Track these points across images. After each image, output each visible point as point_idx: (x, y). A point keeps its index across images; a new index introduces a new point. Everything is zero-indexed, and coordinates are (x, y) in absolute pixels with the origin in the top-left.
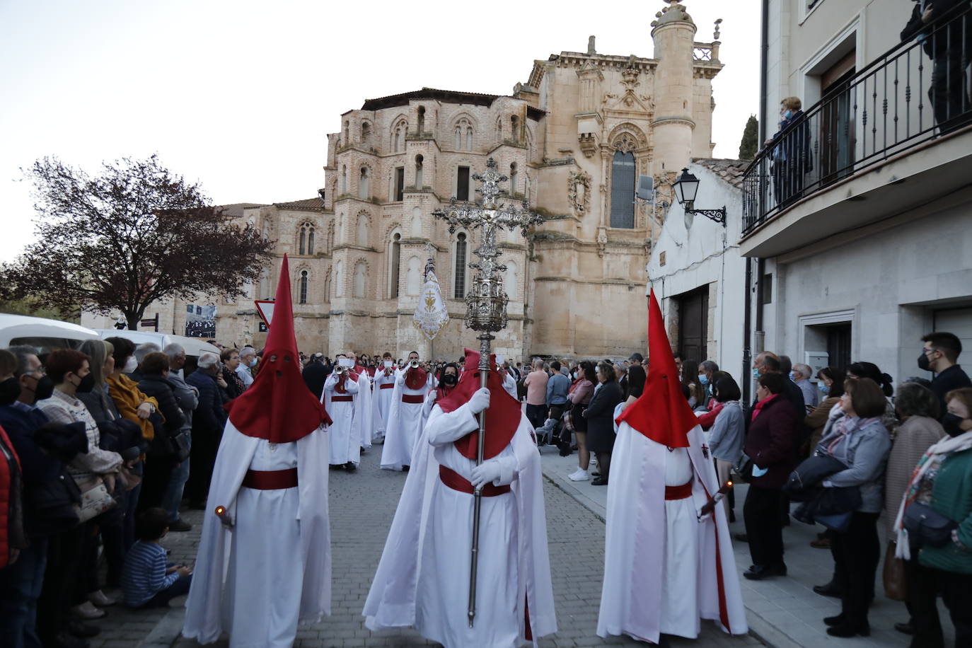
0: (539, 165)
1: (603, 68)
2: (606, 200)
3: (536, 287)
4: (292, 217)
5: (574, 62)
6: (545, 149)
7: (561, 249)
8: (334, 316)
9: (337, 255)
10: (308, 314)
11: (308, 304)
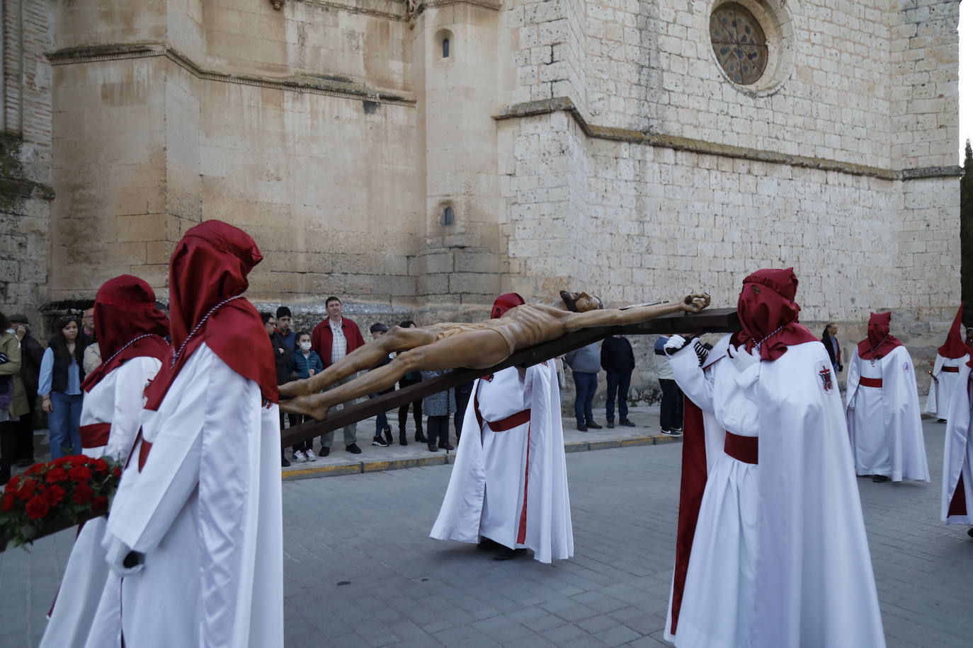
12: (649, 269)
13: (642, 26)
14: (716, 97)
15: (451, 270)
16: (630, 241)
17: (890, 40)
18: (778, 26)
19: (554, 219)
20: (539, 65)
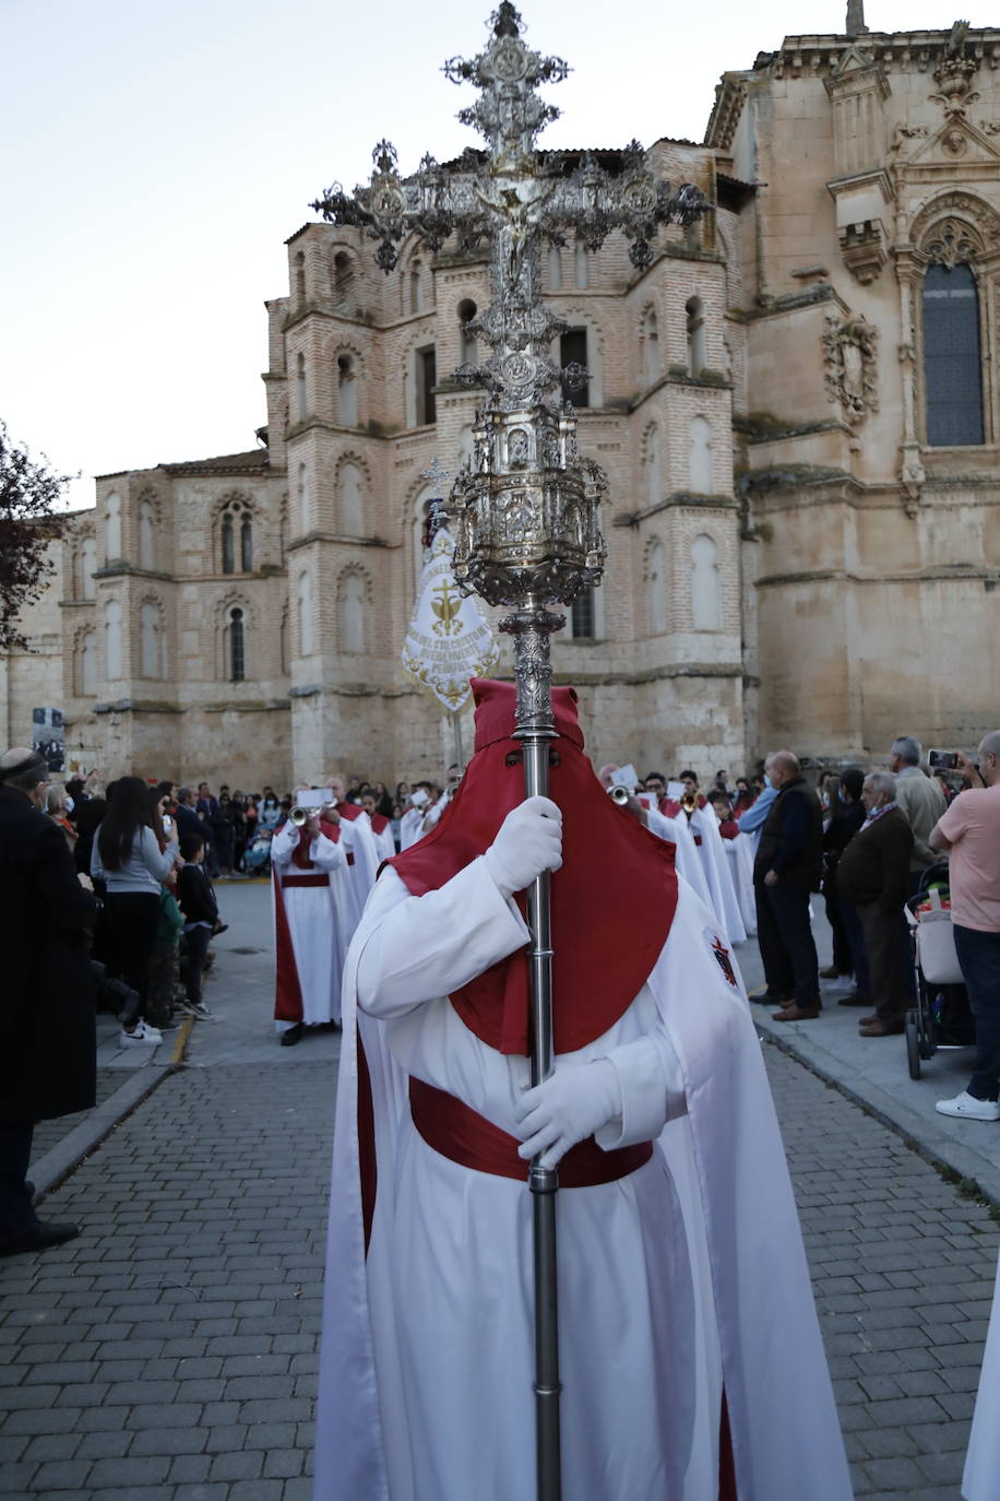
0: (750, 312)
1: (887, 68)
2: (914, 381)
3: (762, 600)
4: (200, 491)
5: (816, 60)
6: (759, 276)
7: (814, 504)
8: (301, 700)
9: (298, 562)
10: (249, 703)
11: (249, 681)
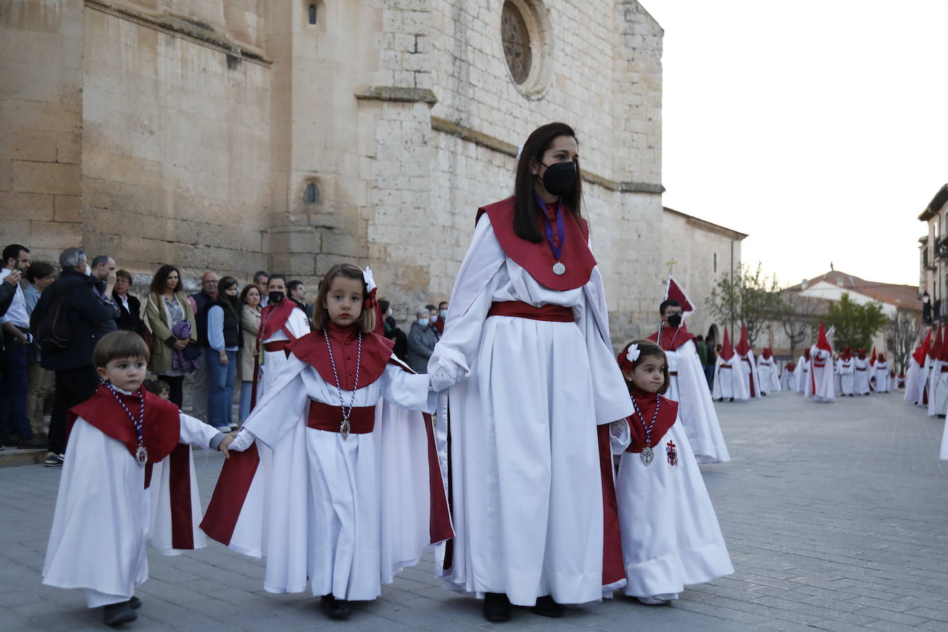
12: (457, 261)
13: (456, 17)
14: (505, 96)
15: (318, 250)
16: (445, 231)
17: (613, 58)
18: (541, 32)
19: (415, 208)
20: (403, 52)
